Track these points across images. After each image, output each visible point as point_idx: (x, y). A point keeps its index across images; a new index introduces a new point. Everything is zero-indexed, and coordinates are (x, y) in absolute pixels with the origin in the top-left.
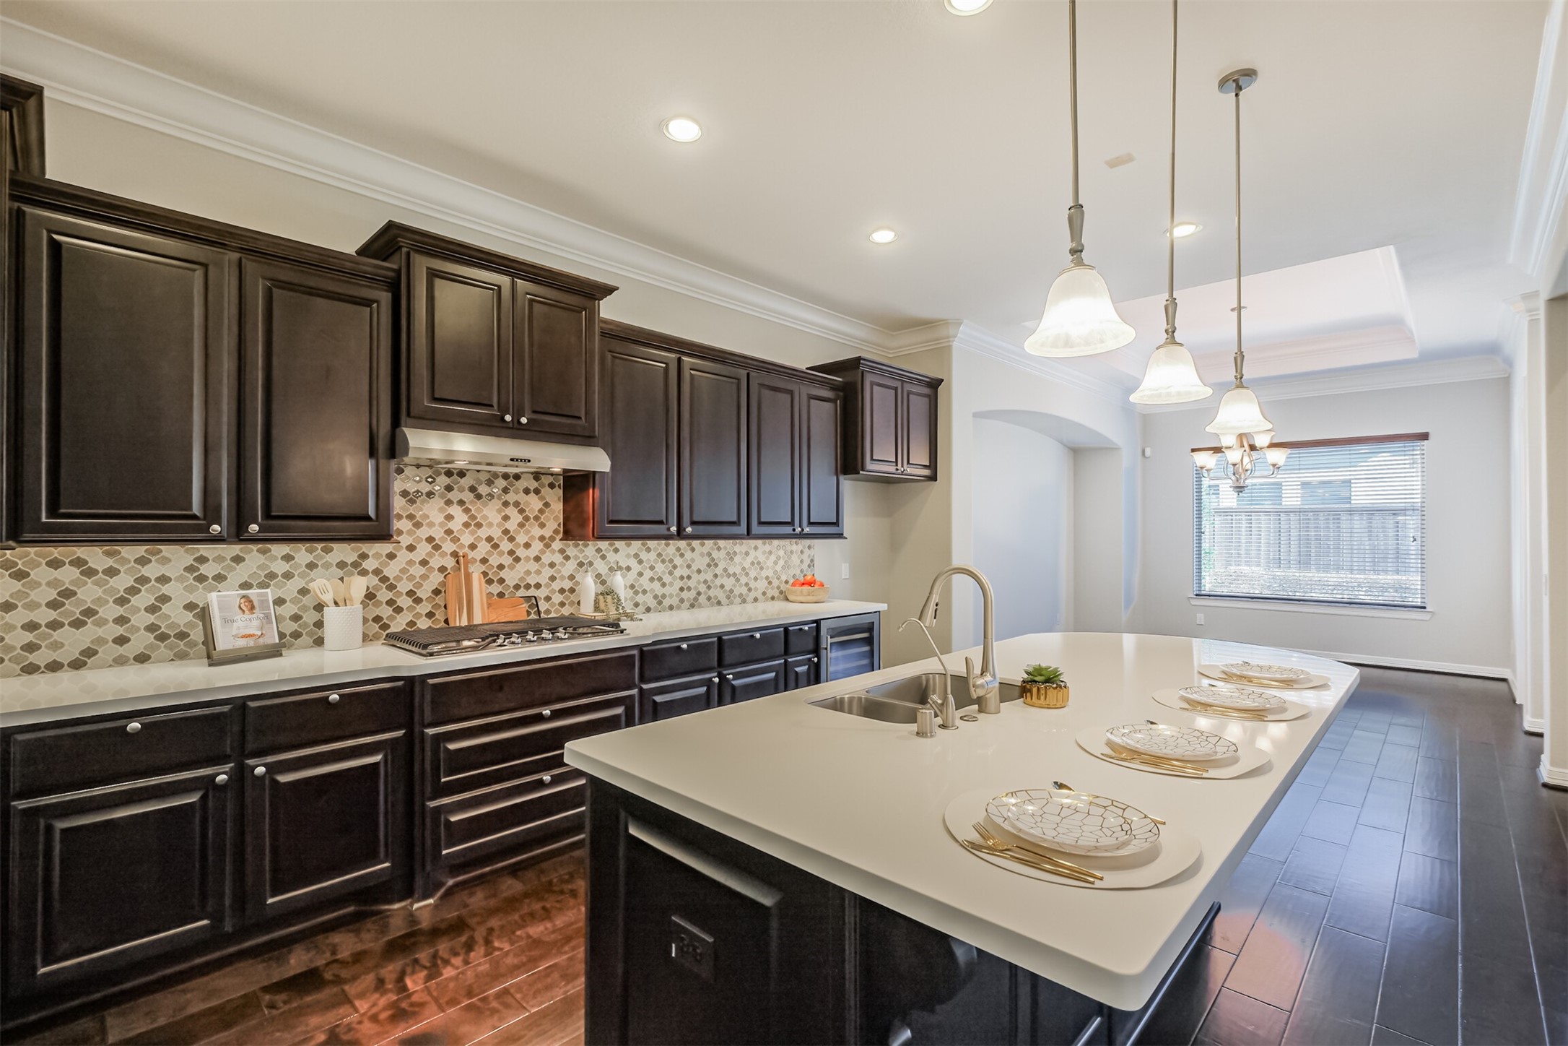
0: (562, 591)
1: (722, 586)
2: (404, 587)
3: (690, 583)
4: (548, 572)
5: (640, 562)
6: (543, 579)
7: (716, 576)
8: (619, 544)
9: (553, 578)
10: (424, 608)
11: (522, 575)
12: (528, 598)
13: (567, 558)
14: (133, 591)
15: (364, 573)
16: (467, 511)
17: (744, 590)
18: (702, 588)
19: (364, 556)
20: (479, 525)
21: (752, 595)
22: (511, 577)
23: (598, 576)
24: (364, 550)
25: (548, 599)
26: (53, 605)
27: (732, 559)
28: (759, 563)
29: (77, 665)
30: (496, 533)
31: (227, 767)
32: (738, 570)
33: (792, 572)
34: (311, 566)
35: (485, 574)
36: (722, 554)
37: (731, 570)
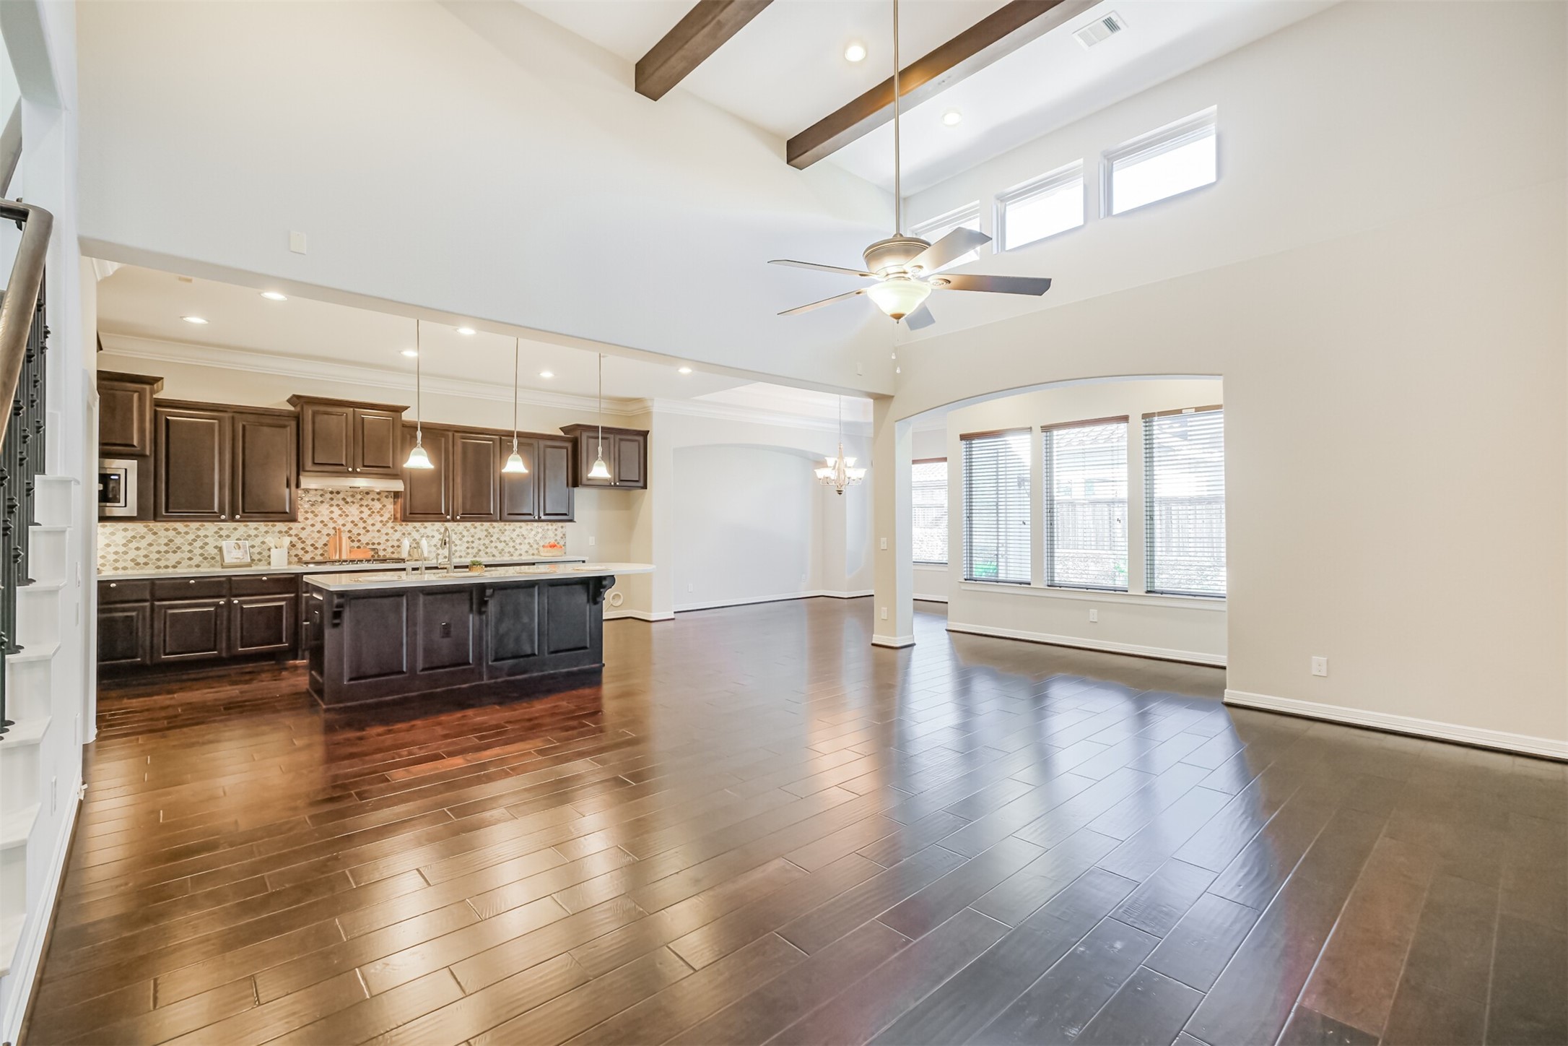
0: (393, 547)
1: (496, 547)
2: (309, 542)
4: (385, 538)
6: (382, 540)
7: (492, 542)
8: (426, 524)
9: (387, 540)
10: (319, 552)
11: (370, 538)
12: (374, 549)
13: (396, 531)
14: (194, 540)
15: (290, 535)
16: (341, 509)
18: (482, 548)
19: (290, 529)
20: (347, 516)
21: (518, 553)
22: (364, 539)
23: (414, 540)
24: (290, 526)
25: (384, 550)
26: (166, 545)
27: (503, 533)
28: (523, 535)
29: (174, 567)
30: (356, 519)
31: (225, 599)
32: (507, 539)
33: (547, 541)
34: (267, 532)
35: (350, 538)
36: (496, 530)
37: (502, 539)
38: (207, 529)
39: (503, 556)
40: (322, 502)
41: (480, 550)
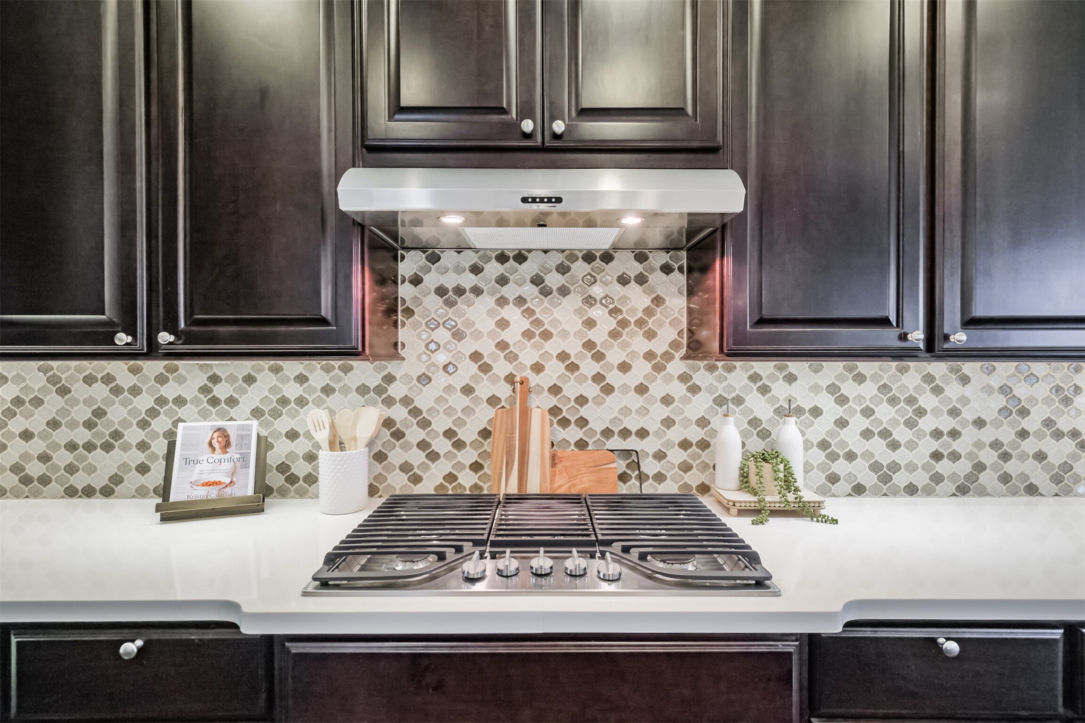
0: (685, 445)
1: (1041, 456)
2: (441, 424)
3: (957, 445)
4: (660, 412)
5: (842, 400)
6: (652, 424)
7: (1023, 434)
8: (794, 366)
9: (668, 423)
10: (469, 456)
11: (616, 414)
12: (624, 453)
13: (694, 389)
14: (153, 413)
15: (389, 402)
16: (529, 312)
18: (989, 456)
19: (390, 379)
20: (547, 335)
22: (598, 417)
23: (754, 422)
24: (389, 370)
25: (660, 456)
27: (1067, 401)
29: (107, 492)
30: (574, 348)
34: (328, 390)
35: (554, 411)
38: (181, 380)
41: (980, 467)
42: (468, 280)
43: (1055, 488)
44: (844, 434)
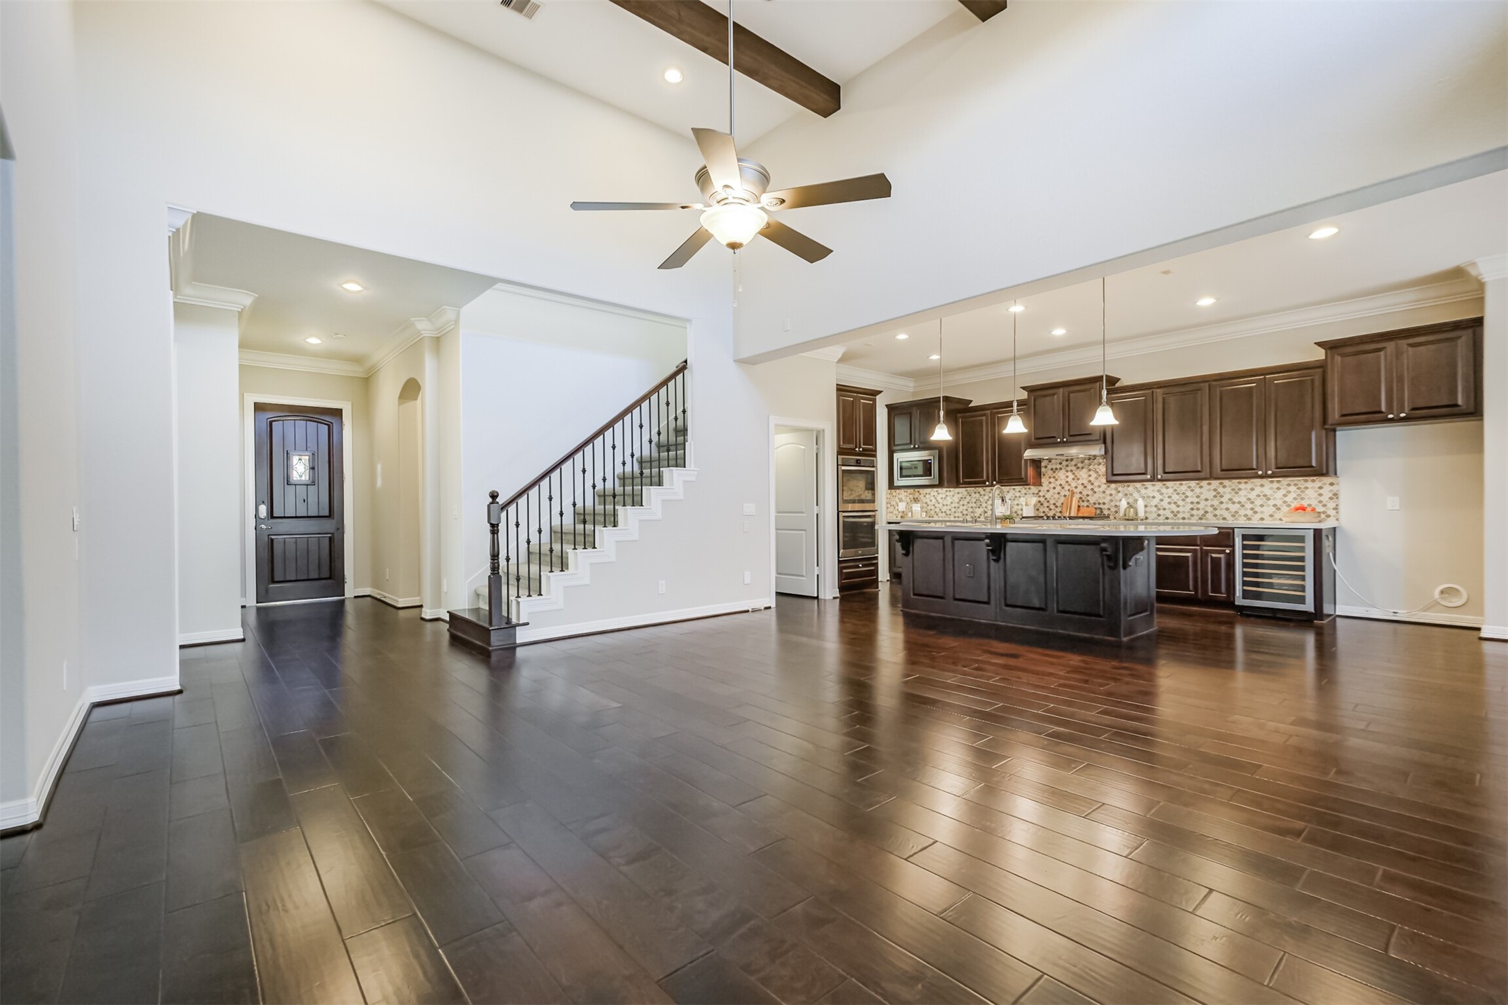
0: (1116, 506)
1: (1227, 509)
2: (1052, 502)
3: (1199, 506)
4: (1109, 498)
5: (1162, 493)
6: (1107, 501)
7: (1222, 503)
9: (1111, 501)
12: (1099, 508)
16: (1074, 474)
17: (1250, 513)
19: (1040, 491)
20: (1078, 479)
22: (1092, 499)
25: (1109, 509)
26: (976, 503)
27: (1237, 493)
28: (1265, 496)
30: (1086, 482)
32: (1243, 500)
34: (1026, 494)
35: (1080, 498)
36: (1228, 490)
37: (1236, 499)
39: (1237, 519)
40: (1061, 469)
41: (1206, 512)
42: (1059, 466)
43: (1233, 519)
44: (1162, 503)
